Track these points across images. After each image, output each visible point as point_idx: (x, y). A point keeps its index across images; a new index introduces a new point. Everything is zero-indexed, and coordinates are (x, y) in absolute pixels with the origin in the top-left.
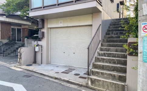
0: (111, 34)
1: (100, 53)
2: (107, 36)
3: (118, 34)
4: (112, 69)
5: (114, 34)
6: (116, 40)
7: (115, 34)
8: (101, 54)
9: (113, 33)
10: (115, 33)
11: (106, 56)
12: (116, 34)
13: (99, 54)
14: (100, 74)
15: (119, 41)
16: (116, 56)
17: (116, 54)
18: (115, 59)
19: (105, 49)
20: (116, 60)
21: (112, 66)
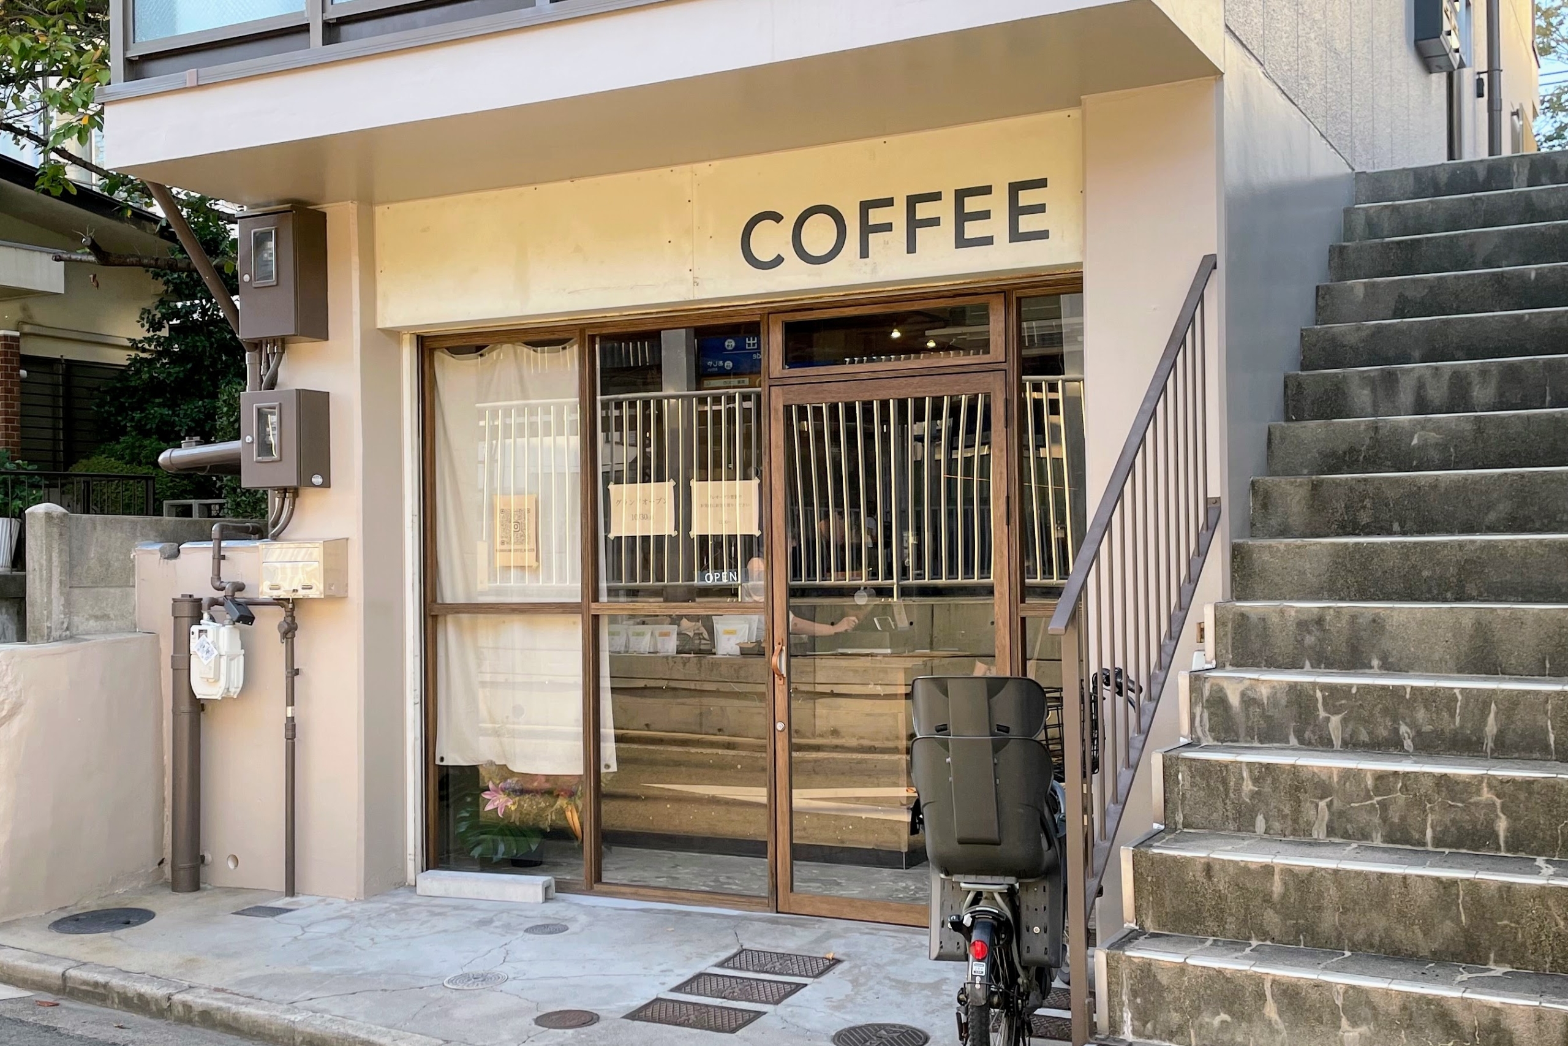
0: (1362, 396)
1: (1234, 700)
2: (1312, 429)
3: (1480, 393)
4: (1448, 927)
5: (1406, 397)
6: (1462, 486)
7: (1422, 406)
8: (1248, 701)
9: (1390, 381)
10: (1421, 386)
11: (1325, 744)
12: (1436, 392)
13: (1218, 703)
14: (1271, 1010)
15: (1504, 508)
16: (1491, 727)
17: (1484, 700)
18: (1470, 786)
19: (1303, 625)
20: (1486, 795)
21: (1448, 885)
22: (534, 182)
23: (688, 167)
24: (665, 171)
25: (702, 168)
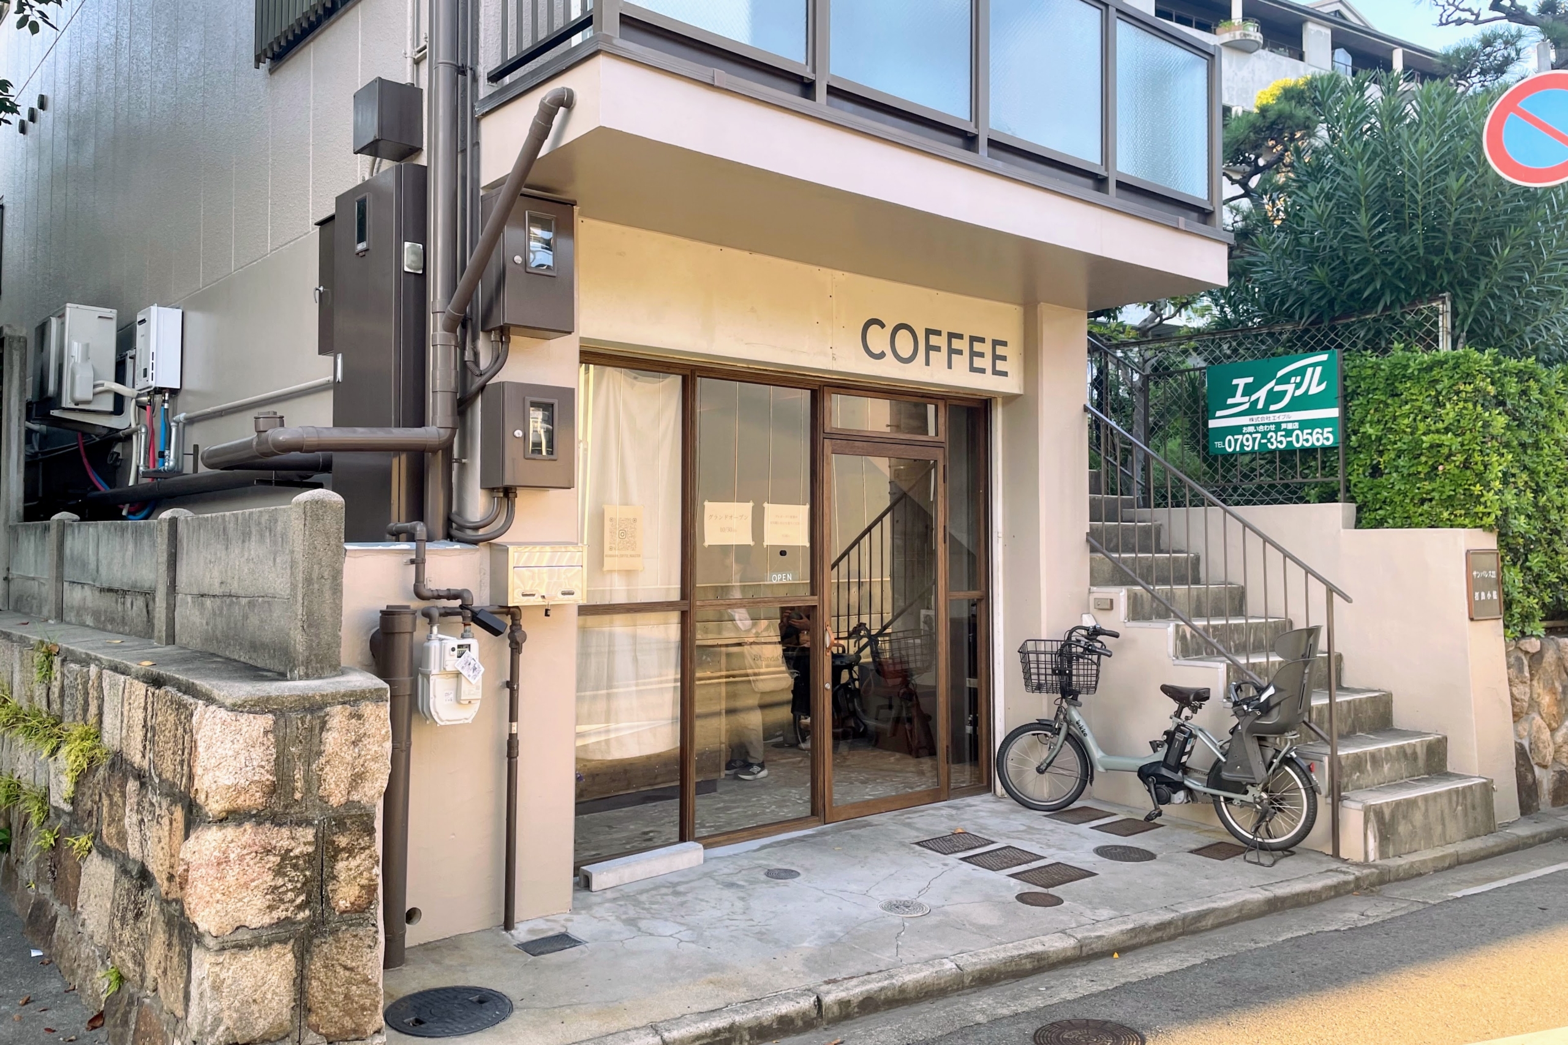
1: (1189, 635)
8: (1193, 635)
13: (1183, 639)
22: (720, 242)
23: (829, 271)
24: (815, 268)
25: (838, 274)
